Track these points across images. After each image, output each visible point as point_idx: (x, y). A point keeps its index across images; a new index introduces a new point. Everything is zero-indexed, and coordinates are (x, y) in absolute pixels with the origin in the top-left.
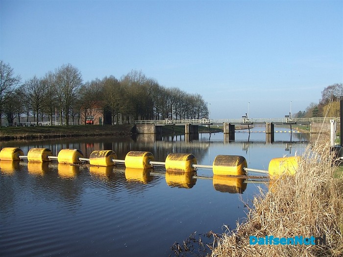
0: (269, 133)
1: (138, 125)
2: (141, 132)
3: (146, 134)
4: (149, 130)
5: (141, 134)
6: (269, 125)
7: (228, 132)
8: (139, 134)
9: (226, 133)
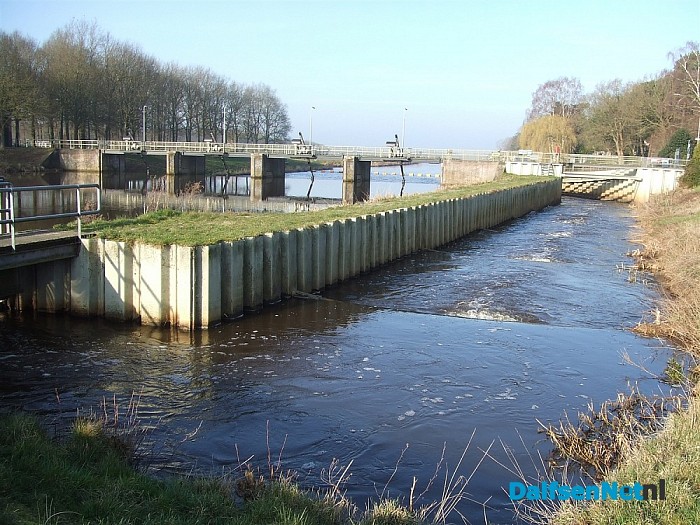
0: (348, 181)
1: (63, 151)
2: (71, 166)
3: (83, 171)
4: (87, 163)
5: (71, 171)
6: (349, 161)
7: (260, 175)
8: (66, 171)
9: (256, 178)
